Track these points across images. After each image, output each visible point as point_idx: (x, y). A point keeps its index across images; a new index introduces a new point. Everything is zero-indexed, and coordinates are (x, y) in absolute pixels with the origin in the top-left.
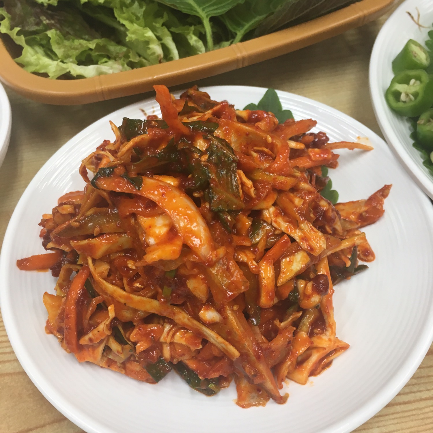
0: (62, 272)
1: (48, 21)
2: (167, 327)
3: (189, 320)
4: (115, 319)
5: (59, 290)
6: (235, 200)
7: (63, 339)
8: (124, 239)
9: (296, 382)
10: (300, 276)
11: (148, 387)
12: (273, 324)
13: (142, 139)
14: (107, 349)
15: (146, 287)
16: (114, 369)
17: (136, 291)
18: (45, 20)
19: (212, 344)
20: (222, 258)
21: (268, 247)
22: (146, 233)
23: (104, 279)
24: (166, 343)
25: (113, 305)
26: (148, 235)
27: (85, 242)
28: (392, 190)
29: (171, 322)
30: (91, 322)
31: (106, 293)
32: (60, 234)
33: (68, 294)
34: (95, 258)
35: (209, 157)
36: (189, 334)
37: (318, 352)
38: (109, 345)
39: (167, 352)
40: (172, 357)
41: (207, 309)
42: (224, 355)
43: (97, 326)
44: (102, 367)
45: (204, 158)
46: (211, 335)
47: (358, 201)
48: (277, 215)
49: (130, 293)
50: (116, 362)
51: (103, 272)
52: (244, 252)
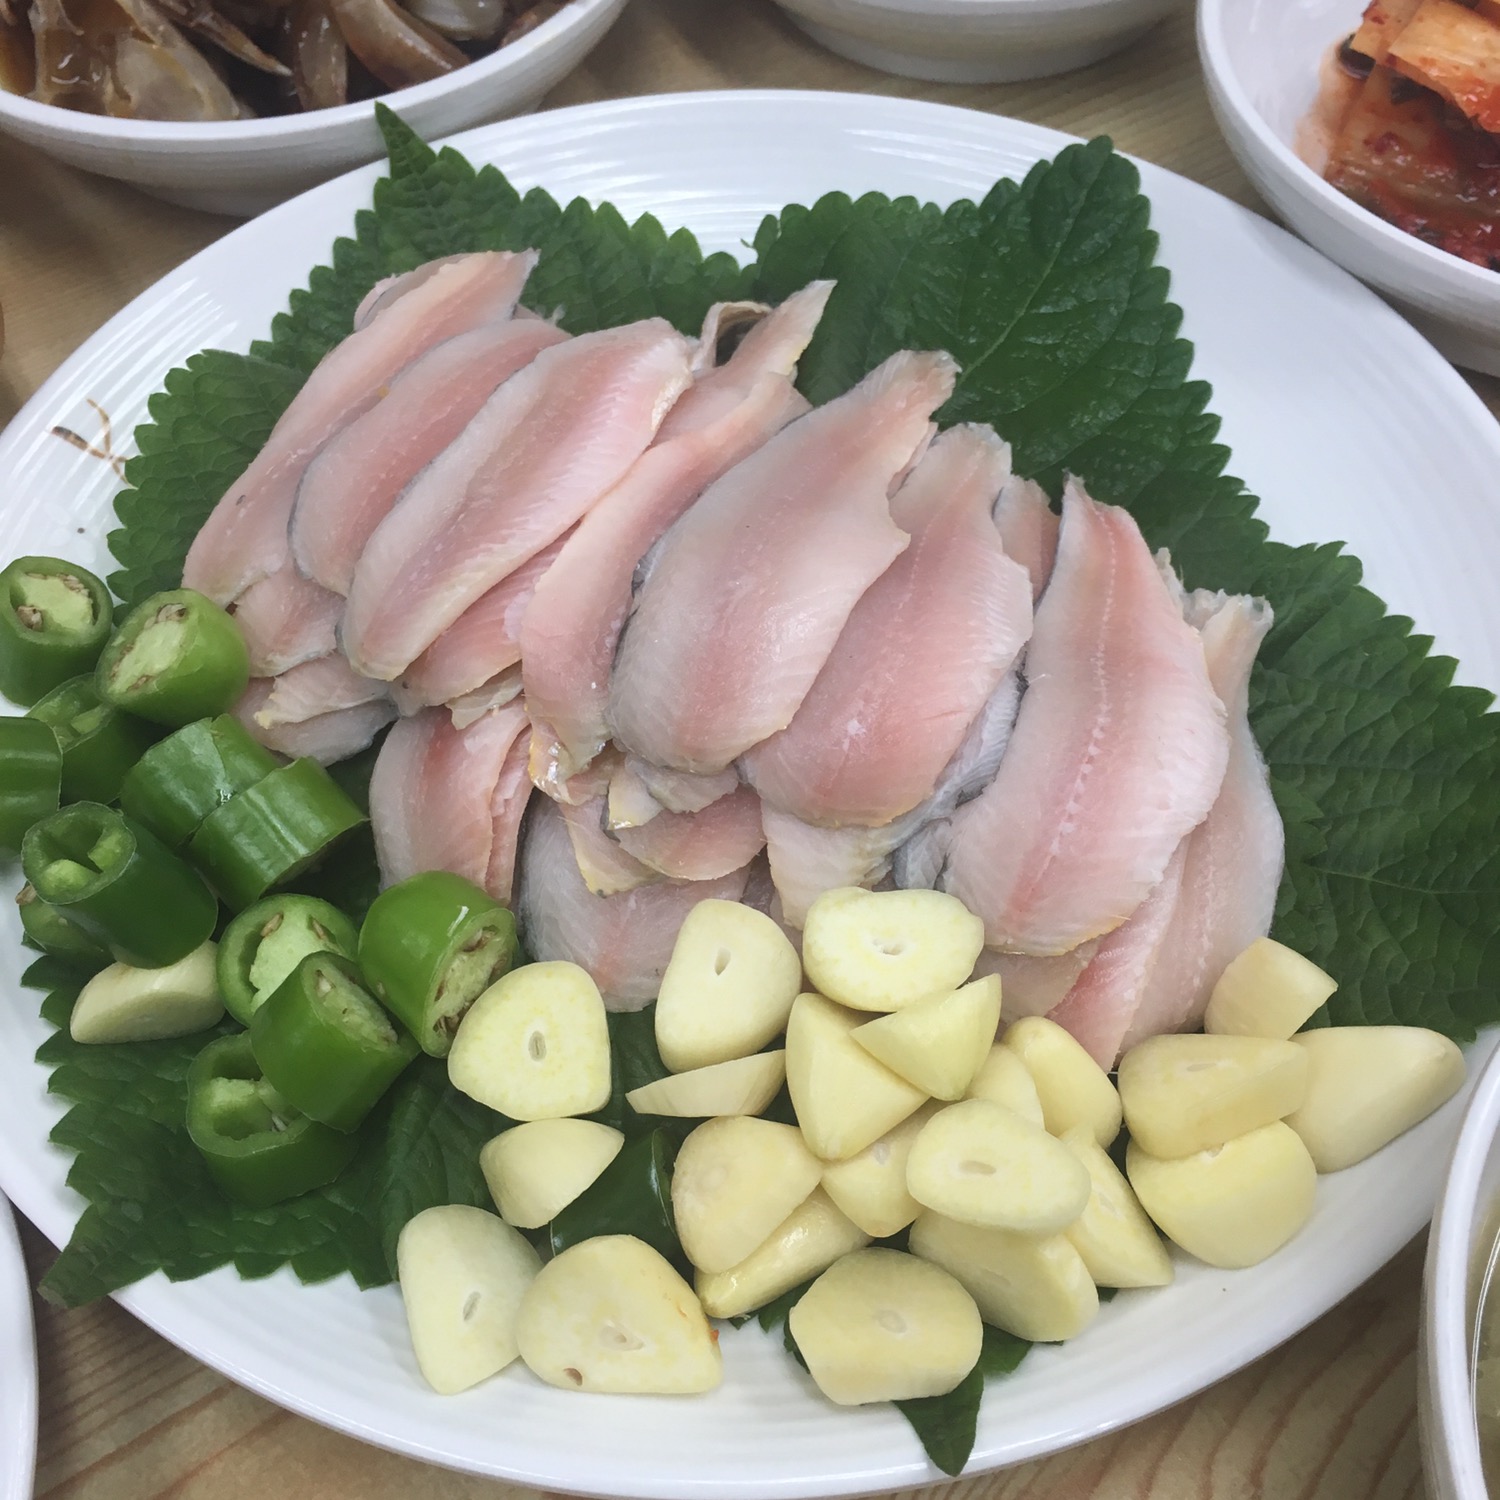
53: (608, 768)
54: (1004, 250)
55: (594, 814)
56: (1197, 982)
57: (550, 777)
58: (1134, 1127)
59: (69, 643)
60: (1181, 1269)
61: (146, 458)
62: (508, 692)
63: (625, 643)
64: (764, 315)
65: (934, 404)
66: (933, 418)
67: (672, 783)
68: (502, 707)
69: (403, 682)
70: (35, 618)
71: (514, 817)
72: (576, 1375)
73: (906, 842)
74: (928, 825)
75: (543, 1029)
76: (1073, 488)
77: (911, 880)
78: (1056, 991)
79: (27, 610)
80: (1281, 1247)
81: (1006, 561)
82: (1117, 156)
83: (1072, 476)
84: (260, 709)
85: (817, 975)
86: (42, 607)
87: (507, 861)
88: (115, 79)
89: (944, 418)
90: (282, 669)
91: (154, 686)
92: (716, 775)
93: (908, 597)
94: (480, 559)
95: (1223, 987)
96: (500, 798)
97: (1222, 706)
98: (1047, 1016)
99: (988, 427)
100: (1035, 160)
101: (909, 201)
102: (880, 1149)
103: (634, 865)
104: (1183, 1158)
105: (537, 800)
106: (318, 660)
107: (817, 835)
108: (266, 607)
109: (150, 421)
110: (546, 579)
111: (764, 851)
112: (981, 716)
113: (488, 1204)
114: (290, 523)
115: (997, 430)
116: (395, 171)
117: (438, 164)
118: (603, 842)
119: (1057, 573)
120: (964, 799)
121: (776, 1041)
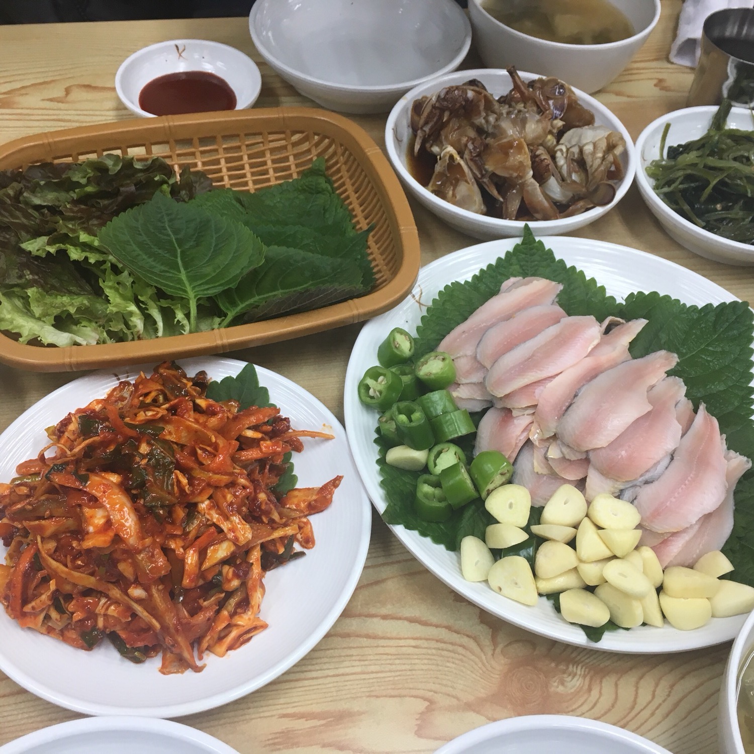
0: (13, 543)
1: (31, 277)
2: (103, 601)
3: (120, 595)
4: (57, 590)
5: (9, 561)
6: (169, 497)
7: (8, 606)
8: (70, 523)
9: (215, 654)
10: (225, 562)
11: (82, 654)
12: (198, 603)
13: (94, 441)
14: (47, 617)
15: (86, 565)
16: (53, 635)
17: (77, 568)
18: (28, 275)
19: (140, 618)
20: (148, 547)
21: (199, 535)
22: (87, 521)
23: (50, 556)
24: (100, 614)
25: (54, 580)
26: (89, 525)
27: (37, 522)
28: (343, 481)
29: (107, 596)
30: (35, 592)
31: (50, 568)
32: (15, 513)
33: (17, 565)
34: (44, 536)
35: (148, 461)
36: (121, 608)
37: (238, 629)
38: (49, 613)
39: (101, 623)
40: (105, 627)
41: (136, 588)
42: (150, 628)
43: (40, 596)
44: (42, 633)
45: (144, 462)
46: (138, 609)
47: (313, 488)
48: (210, 508)
49: (71, 569)
50: (55, 629)
51: (50, 549)
52: (175, 540)
53: (551, 441)
54: (703, 325)
55: (543, 451)
56: (695, 556)
57: (535, 437)
58: (665, 586)
59: (404, 355)
60: (666, 626)
61: (434, 308)
62: (531, 411)
63: (569, 410)
64: (623, 323)
65: (668, 369)
66: (666, 373)
67: (568, 450)
68: (527, 415)
69: (501, 398)
70: (397, 346)
71: (521, 444)
72: (500, 589)
73: (627, 488)
74: (635, 486)
75: (513, 502)
76: (702, 407)
77: (624, 499)
78: (656, 542)
79: (396, 343)
80: (696, 629)
81: (676, 422)
82: (749, 310)
83: (703, 403)
84: (454, 391)
85: (591, 513)
86: (399, 343)
87: (514, 455)
88: (454, 190)
89: (669, 374)
90: (464, 383)
91: (432, 377)
92: (581, 452)
93: (647, 424)
94: (533, 373)
95: (702, 560)
96: (519, 438)
97: (727, 485)
98: (651, 548)
99: (682, 380)
100: (723, 301)
101: (678, 301)
102: (595, 564)
103: (550, 468)
104: (675, 597)
105: (528, 442)
106: (474, 384)
107: (603, 478)
108: (463, 364)
109: (438, 298)
110: (550, 385)
111: (586, 477)
112: (659, 462)
113: (484, 540)
114: (478, 344)
115: (684, 381)
116: (523, 243)
117: (536, 244)
118: (544, 460)
119: (690, 430)
120: (647, 482)
121: (576, 527)
